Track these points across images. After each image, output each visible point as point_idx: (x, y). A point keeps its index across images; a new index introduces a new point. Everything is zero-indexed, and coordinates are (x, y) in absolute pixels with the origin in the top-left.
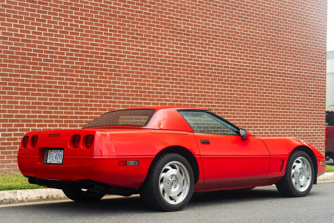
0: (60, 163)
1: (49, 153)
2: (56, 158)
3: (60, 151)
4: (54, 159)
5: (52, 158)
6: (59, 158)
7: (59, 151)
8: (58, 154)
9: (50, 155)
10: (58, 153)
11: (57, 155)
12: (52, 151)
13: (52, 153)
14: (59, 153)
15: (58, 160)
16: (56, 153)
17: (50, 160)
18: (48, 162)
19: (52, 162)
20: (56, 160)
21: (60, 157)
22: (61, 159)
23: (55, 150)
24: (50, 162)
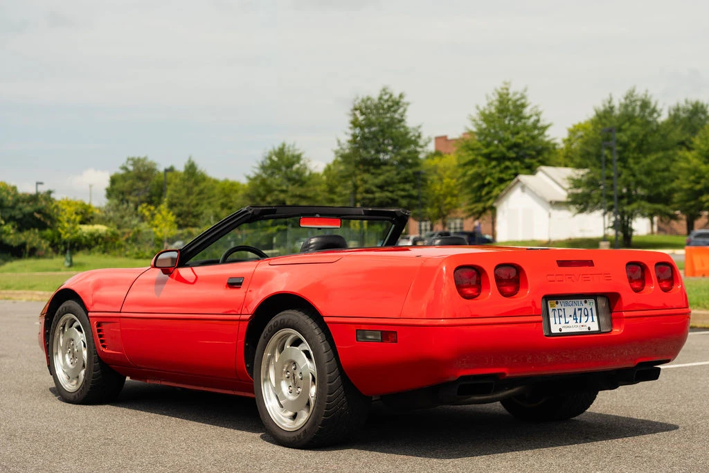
0: (591, 330)
1: (550, 309)
2: (576, 319)
3: (583, 301)
4: (572, 322)
5: (562, 320)
6: (584, 319)
7: (580, 301)
9: (557, 314)
10: (580, 307)
11: (578, 313)
12: (557, 303)
13: (562, 308)
14: (583, 308)
17: (560, 326)
18: (555, 329)
19: (564, 331)
20: (579, 324)
21: (587, 315)
22: (593, 321)
23: (569, 301)
24: (560, 330)
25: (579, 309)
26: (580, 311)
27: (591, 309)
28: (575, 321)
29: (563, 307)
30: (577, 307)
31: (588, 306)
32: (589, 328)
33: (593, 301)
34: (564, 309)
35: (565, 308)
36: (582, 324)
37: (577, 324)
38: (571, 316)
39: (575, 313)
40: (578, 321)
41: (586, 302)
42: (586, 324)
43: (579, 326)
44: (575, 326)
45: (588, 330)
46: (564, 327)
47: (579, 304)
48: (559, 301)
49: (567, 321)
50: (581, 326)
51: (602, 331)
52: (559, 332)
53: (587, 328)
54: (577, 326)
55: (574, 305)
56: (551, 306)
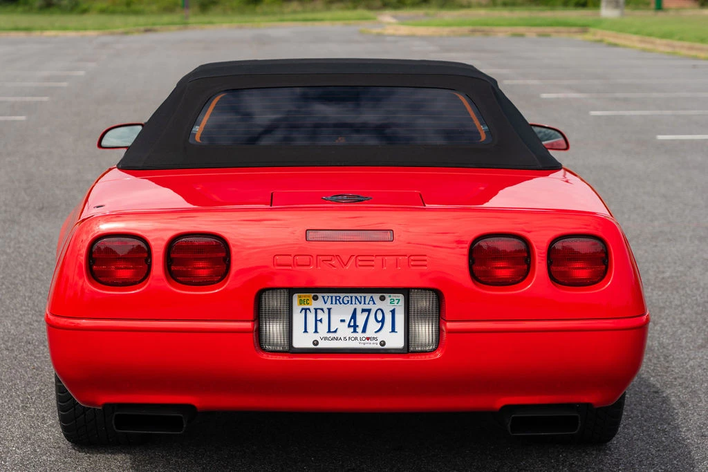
1: (297, 308)
2: (355, 326)
3: (377, 296)
4: (344, 331)
5: (323, 327)
6: (373, 326)
7: (368, 296)
8: (369, 311)
9: (311, 317)
10: (367, 307)
11: (361, 319)
12: (315, 298)
13: (325, 307)
14: (374, 308)
15: (370, 333)
16: (353, 307)
17: (317, 337)
18: (302, 340)
19: (323, 345)
20: (359, 335)
21: (383, 321)
22: (393, 330)
23: (342, 296)
24: (316, 343)
25: (363, 311)
26: (366, 314)
27: (393, 312)
28: (352, 329)
29: (328, 305)
31: (386, 306)
32: (383, 343)
33: (401, 297)
34: (329, 309)
35: (334, 307)
36: (366, 335)
37: (355, 335)
38: (343, 321)
39: (354, 316)
40: (360, 329)
41: (382, 299)
42: (375, 335)
43: (359, 339)
44: (353, 339)
45: (379, 346)
46: (326, 338)
47: (367, 302)
48: (320, 295)
49: (332, 330)
50: (364, 339)
51: (411, 349)
52: (312, 346)
53: (378, 342)
54: (356, 338)
55: (354, 302)
56: (301, 302)
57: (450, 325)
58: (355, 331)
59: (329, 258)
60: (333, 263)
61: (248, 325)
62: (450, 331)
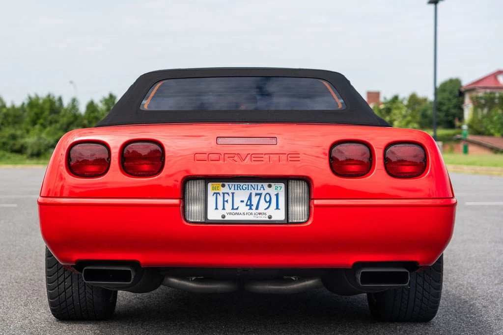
0: (272, 219)
1: (210, 192)
2: (251, 205)
3: (266, 184)
4: (243, 208)
5: (228, 206)
6: (263, 205)
7: (260, 184)
8: (260, 195)
9: (220, 199)
10: (259, 192)
11: (255, 198)
12: (223, 186)
13: (230, 192)
14: (264, 193)
16: (249, 191)
17: (224, 212)
18: (214, 216)
19: (228, 218)
20: (254, 211)
21: (270, 202)
22: (277, 208)
23: (242, 184)
24: (223, 217)
25: (257, 194)
26: (258, 197)
27: (277, 195)
28: (248, 207)
30: (254, 192)
31: (272, 191)
32: (270, 217)
33: (283, 185)
34: (233, 194)
35: (236, 192)
36: (259, 211)
37: (251, 211)
38: (242, 201)
39: (250, 198)
40: (254, 207)
41: (270, 186)
42: (265, 211)
43: (253, 214)
44: (249, 214)
45: (267, 219)
46: (230, 214)
47: (259, 189)
48: (226, 184)
49: (235, 207)
50: (257, 214)
51: (290, 221)
52: (221, 219)
53: (267, 216)
54: (251, 214)
55: (250, 189)
56: (213, 189)
57: (316, 202)
58: (251, 209)
59: (232, 156)
60: (235, 158)
61: (176, 201)
62: (317, 206)
